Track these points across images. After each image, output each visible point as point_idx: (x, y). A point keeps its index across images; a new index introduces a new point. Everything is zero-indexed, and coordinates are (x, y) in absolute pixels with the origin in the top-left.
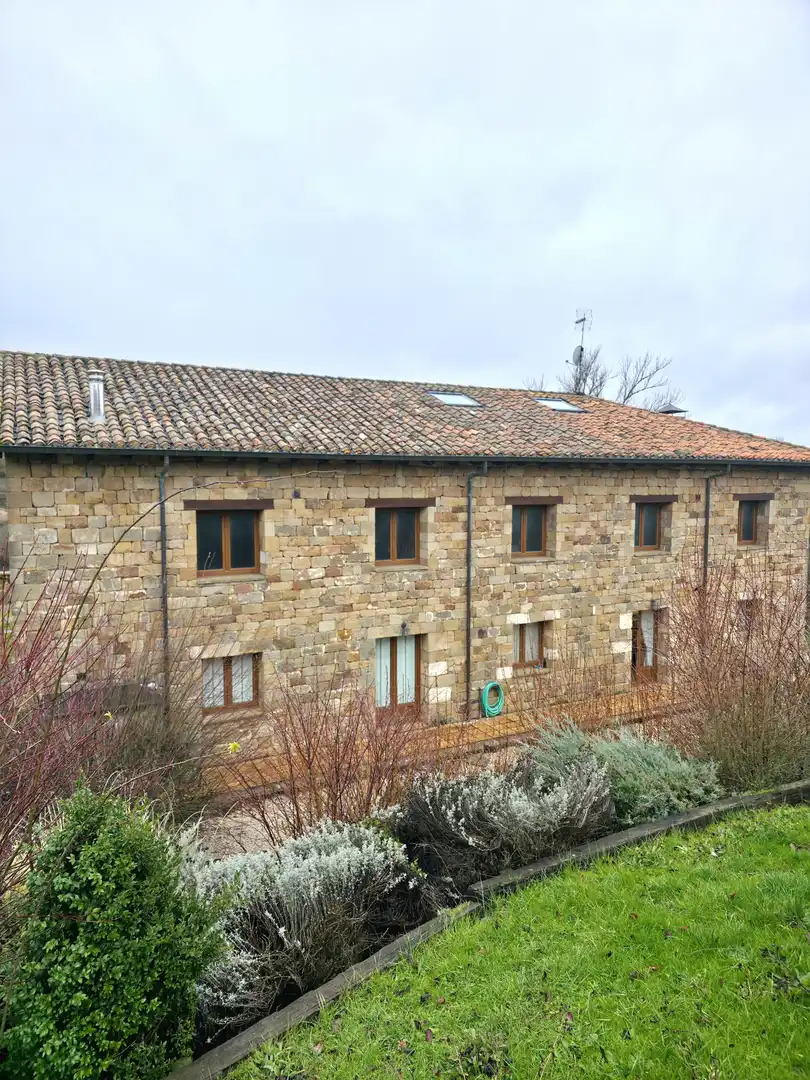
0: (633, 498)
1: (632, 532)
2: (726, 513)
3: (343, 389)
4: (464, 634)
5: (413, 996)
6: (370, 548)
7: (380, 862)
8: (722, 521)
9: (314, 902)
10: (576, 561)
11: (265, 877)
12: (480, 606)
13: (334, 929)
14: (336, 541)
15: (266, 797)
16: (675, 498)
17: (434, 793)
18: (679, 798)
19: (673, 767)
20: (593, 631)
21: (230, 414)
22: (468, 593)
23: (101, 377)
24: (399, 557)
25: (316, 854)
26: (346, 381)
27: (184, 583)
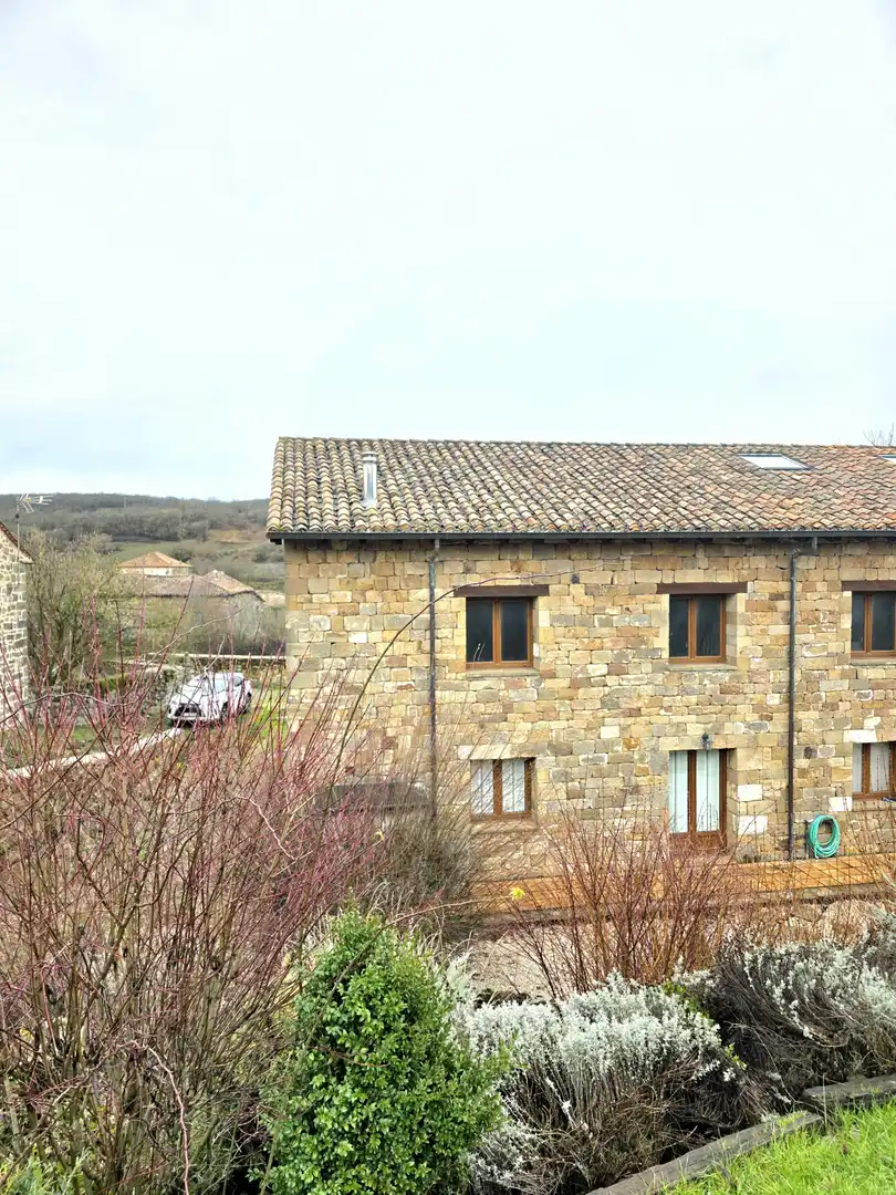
3: (631, 457)
4: (785, 751)
6: (662, 641)
7: (685, 1041)
9: (604, 1078)
11: (545, 1035)
12: (806, 718)
13: (628, 1115)
14: (621, 633)
15: (538, 924)
17: (755, 961)
21: (503, 492)
22: (790, 700)
23: (374, 459)
24: (699, 654)
25: (605, 1018)
26: (635, 447)
27: (453, 675)
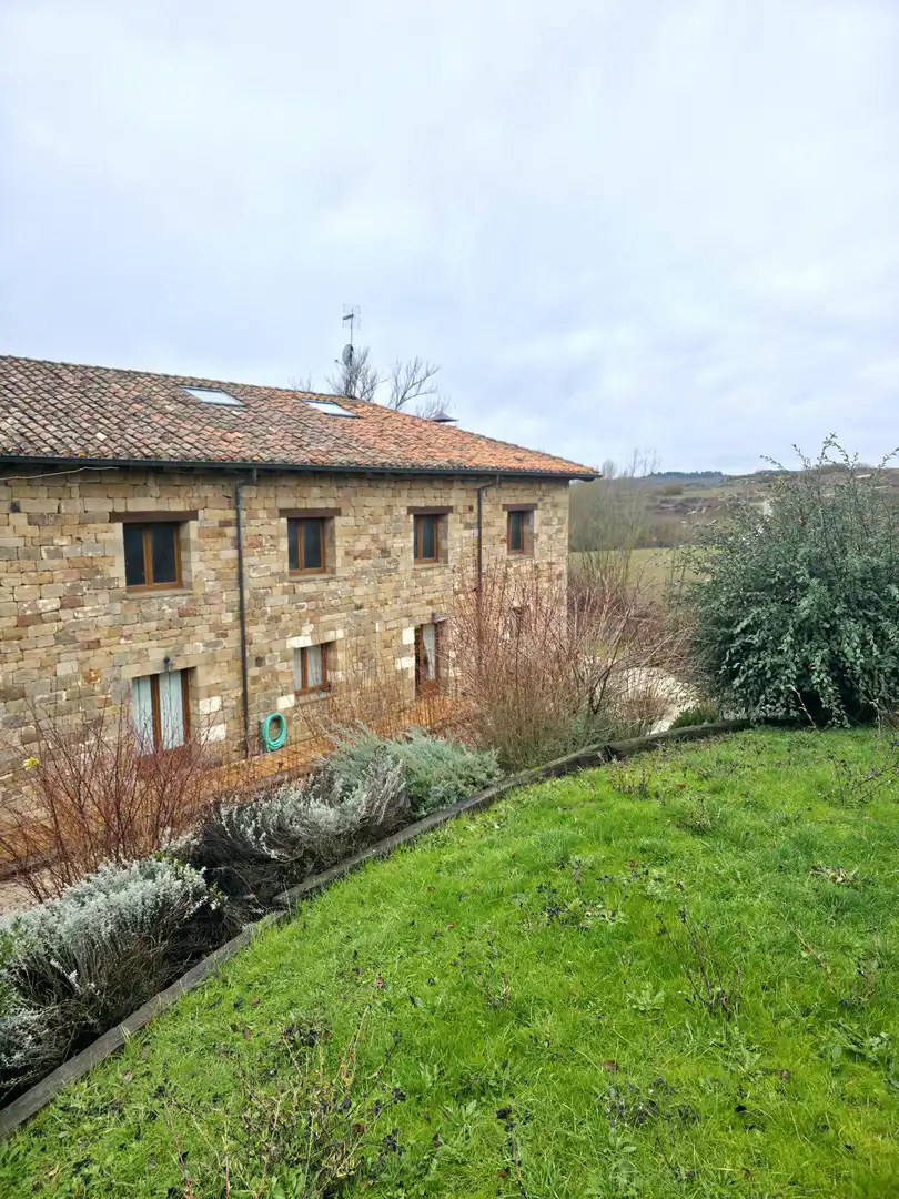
0: (410, 510)
1: (411, 544)
2: (497, 524)
3: (69, 378)
4: (239, 664)
5: (225, 1006)
6: (118, 570)
7: (177, 890)
8: (493, 531)
9: (107, 942)
10: (356, 577)
11: (42, 930)
12: (256, 632)
13: (131, 965)
14: (73, 564)
16: (450, 509)
17: (231, 814)
18: (465, 785)
19: (459, 759)
20: (377, 649)
22: (241, 617)
24: (155, 581)
26: (72, 368)
